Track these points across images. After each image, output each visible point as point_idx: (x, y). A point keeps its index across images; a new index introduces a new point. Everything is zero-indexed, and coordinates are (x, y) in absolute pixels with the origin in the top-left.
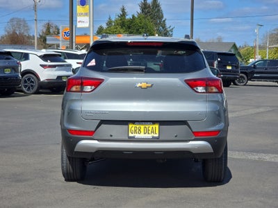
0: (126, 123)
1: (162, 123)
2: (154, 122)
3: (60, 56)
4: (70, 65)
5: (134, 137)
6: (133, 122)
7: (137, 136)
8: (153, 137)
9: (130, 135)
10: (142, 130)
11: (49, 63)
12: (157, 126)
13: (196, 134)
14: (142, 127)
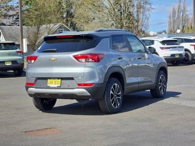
0: (46, 79)
1: (62, 79)
2: (59, 78)
3: (176, 41)
4: (183, 47)
5: (49, 86)
6: (50, 78)
7: (51, 86)
8: (58, 87)
9: (48, 85)
10: (53, 82)
11: (166, 46)
12: (60, 80)
13: (79, 85)
14: (54, 81)
